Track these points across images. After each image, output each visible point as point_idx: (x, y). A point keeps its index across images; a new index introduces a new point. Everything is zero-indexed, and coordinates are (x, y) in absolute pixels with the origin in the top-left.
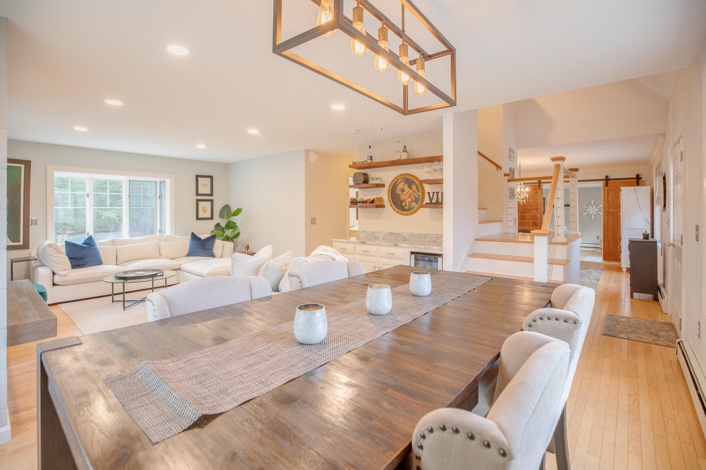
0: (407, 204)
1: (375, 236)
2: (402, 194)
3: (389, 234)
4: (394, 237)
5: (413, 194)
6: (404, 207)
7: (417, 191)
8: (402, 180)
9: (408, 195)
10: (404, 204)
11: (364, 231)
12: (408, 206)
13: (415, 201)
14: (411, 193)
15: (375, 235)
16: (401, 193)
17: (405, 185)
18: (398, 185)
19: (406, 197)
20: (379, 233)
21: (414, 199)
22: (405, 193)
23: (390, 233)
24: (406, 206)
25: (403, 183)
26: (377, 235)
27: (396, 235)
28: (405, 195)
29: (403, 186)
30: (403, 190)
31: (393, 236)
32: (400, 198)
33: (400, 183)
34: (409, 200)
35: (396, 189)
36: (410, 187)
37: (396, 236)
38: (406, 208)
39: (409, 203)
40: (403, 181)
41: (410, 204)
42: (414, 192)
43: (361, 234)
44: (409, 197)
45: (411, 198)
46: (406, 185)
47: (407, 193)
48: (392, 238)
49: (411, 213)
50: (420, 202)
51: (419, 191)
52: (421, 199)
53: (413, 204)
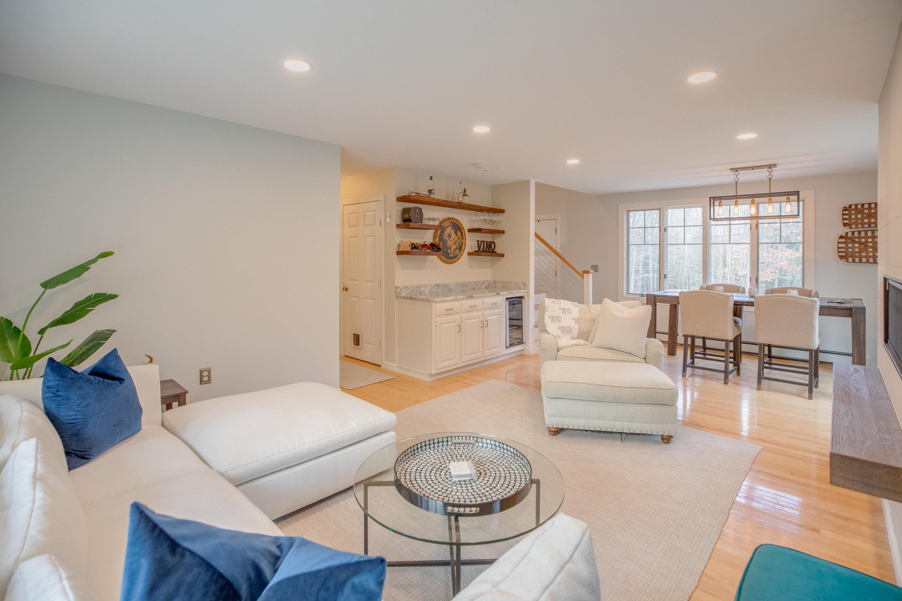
0: (452, 251)
1: (421, 291)
3: (436, 287)
4: (441, 290)
5: (458, 241)
6: (449, 254)
7: (461, 238)
8: (450, 224)
9: (454, 241)
10: (449, 251)
11: (407, 287)
12: (452, 254)
13: (459, 249)
14: (456, 240)
16: (448, 239)
17: (452, 230)
18: (446, 230)
19: (452, 244)
20: (425, 286)
21: (458, 247)
22: (451, 239)
23: (437, 285)
24: (451, 253)
25: (450, 228)
26: (423, 289)
27: (443, 286)
28: (451, 241)
29: (450, 231)
30: (450, 236)
31: (440, 288)
32: (446, 244)
33: (447, 227)
34: (454, 247)
35: (444, 235)
36: (456, 233)
37: (443, 288)
38: (451, 256)
39: (454, 250)
40: (450, 226)
42: (459, 238)
43: (403, 291)
44: (455, 244)
45: (456, 245)
46: (453, 231)
47: (454, 239)
48: (439, 290)
49: (455, 262)
50: (463, 249)
51: (462, 239)
52: (463, 247)
53: (457, 251)
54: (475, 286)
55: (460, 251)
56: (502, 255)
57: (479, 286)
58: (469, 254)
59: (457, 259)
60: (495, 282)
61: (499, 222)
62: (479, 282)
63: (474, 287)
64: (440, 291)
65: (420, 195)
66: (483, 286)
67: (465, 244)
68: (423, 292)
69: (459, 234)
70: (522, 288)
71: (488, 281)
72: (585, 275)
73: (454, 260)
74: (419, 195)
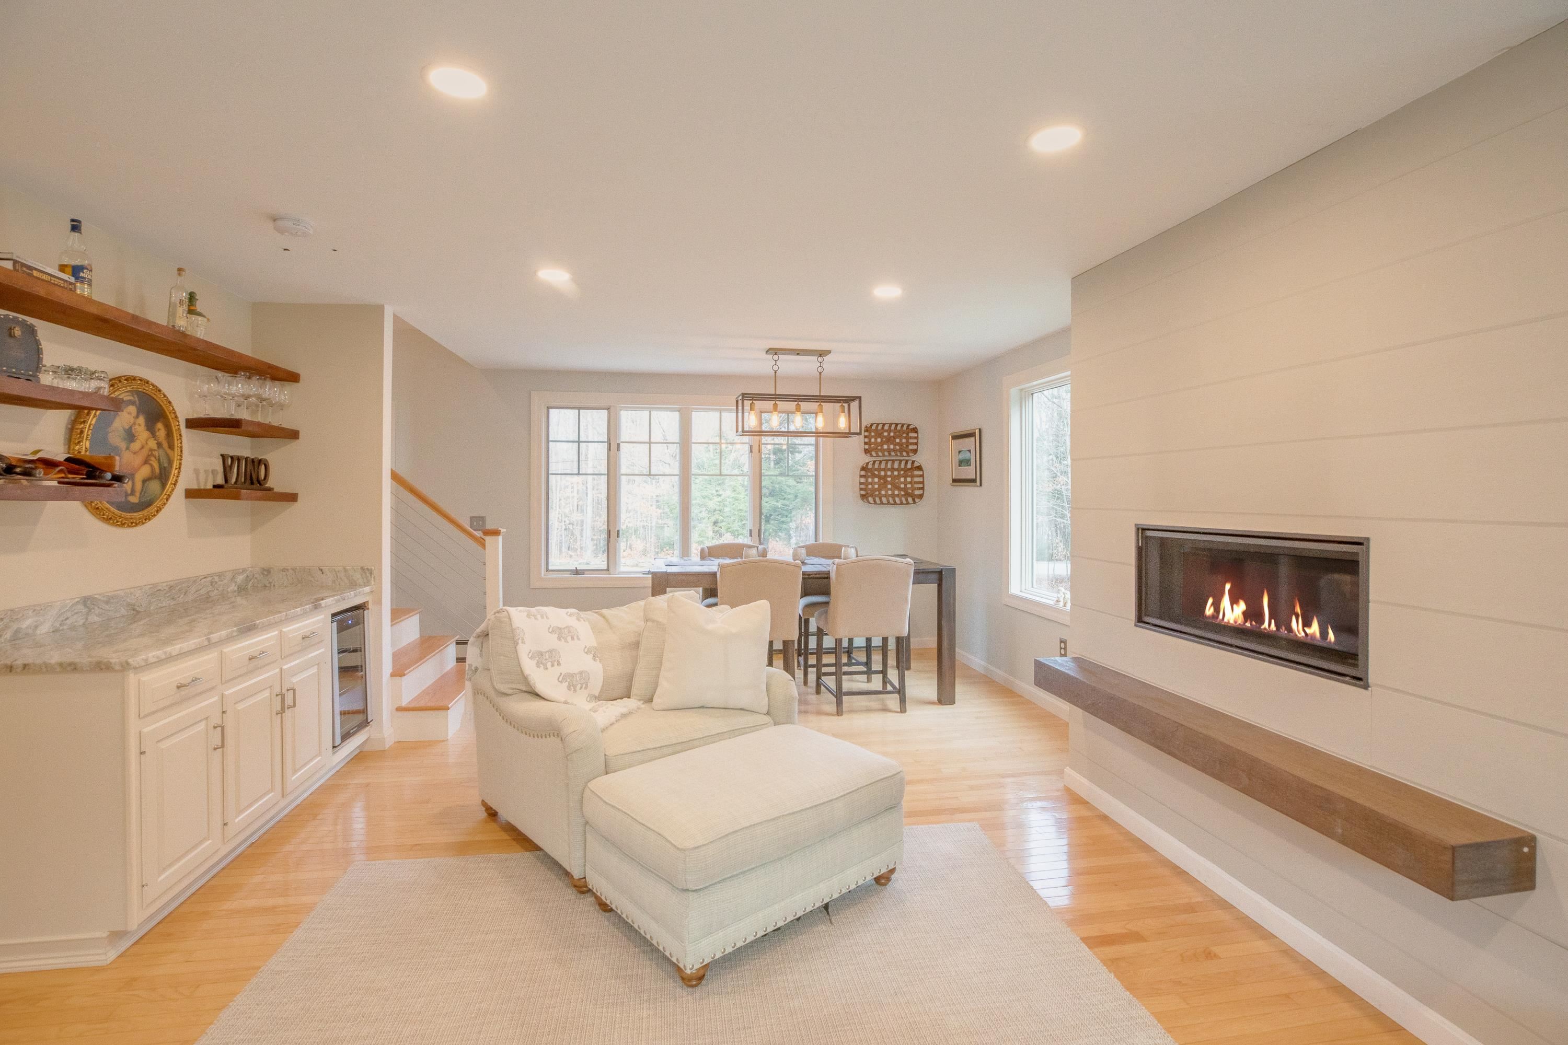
0: (138, 486)
1: (18, 631)
2: (127, 448)
3: (80, 607)
4: (99, 615)
5: (157, 455)
6: (128, 495)
7: (165, 445)
8: (131, 398)
9: (145, 452)
10: (128, 487)
12: (138, 494)
13: (160, 477)
14: (151, 450)
15: (15, 626)
16: (123, 445)
17: (137, 417)
19: (138, 460)
20: (39, 609)
21: (157, 471)
22: (136, 446)
23: (86, 600)
24: (133, 493)
25: (132, 409)
27: (107, 603)
28: (135, 453)
29: (132, 421)
30: (130, 436)
31: (97, 611)
32: (118, 461)
33: (121, 406)
34: (145, 471)
35: (110, 430)
36: (150, 427)
37: (107, 607)
38: (133, 500)
39: (143, 482)
40: (132, 403)
41: (146, 485)
42: (159, 445)
44: (146, 462)
45: (152, 466)
46: (141, 420)
47: (142, 447)
48: (94, 618)
49: (148, 519)
50: (172, 480)
51: (171, 447)
52: (174, 471)
53: (155, 486)
54: (210, 588)
55: (164, 486)
56: (292, 498)
57: (221, 589)
58: (191, 494)
59: (152, 509)
60: (267, 572)
61: (281, 406)
62: (220, 576)
63: (208, 592)
64: (96, 619)
65: (35, 273)
66: (233, 587)
67: (180, 464)
68: (30, 631)
69: (161, 433)
70: (360, 581)
71: (244, 570)
72: (489, 540)
73: (145, 512)
74: (31, 275)
